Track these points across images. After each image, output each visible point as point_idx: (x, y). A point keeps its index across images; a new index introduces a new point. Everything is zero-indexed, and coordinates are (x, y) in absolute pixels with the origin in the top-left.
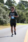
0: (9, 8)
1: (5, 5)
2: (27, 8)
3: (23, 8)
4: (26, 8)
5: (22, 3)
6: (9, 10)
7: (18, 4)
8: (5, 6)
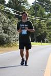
0: (15, 14)
1: (8, 8)
2: (49, 12)
3: (42, 14)
4: (46, 13)
5: (40, 4)
6: (14, 17)
7: (31, 5)
8: (8, 10)
